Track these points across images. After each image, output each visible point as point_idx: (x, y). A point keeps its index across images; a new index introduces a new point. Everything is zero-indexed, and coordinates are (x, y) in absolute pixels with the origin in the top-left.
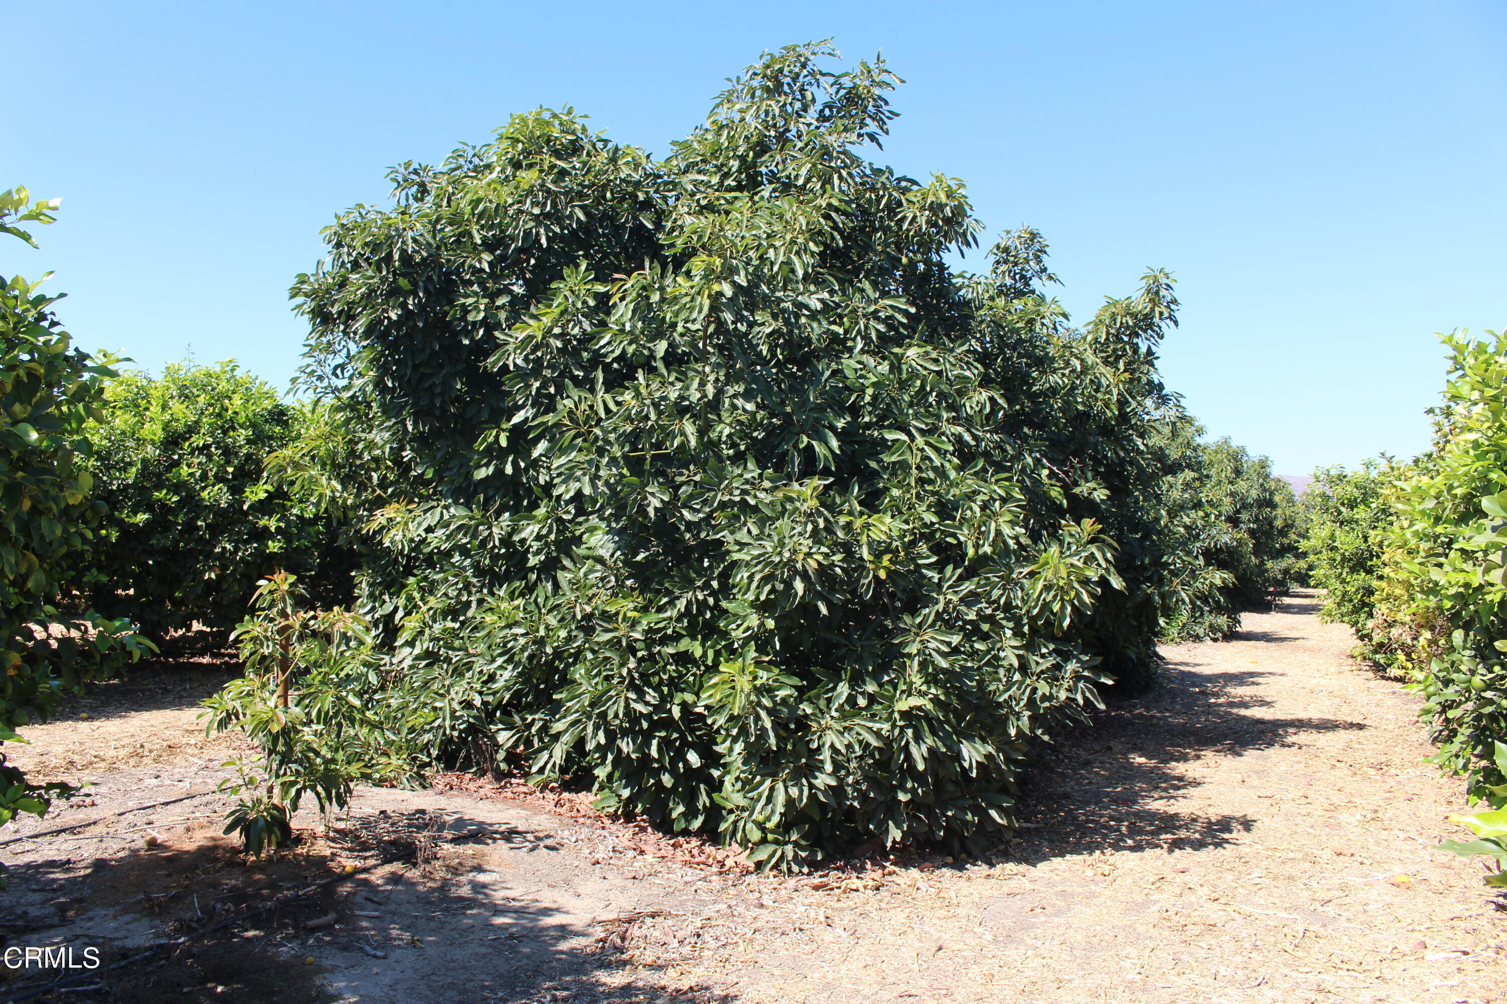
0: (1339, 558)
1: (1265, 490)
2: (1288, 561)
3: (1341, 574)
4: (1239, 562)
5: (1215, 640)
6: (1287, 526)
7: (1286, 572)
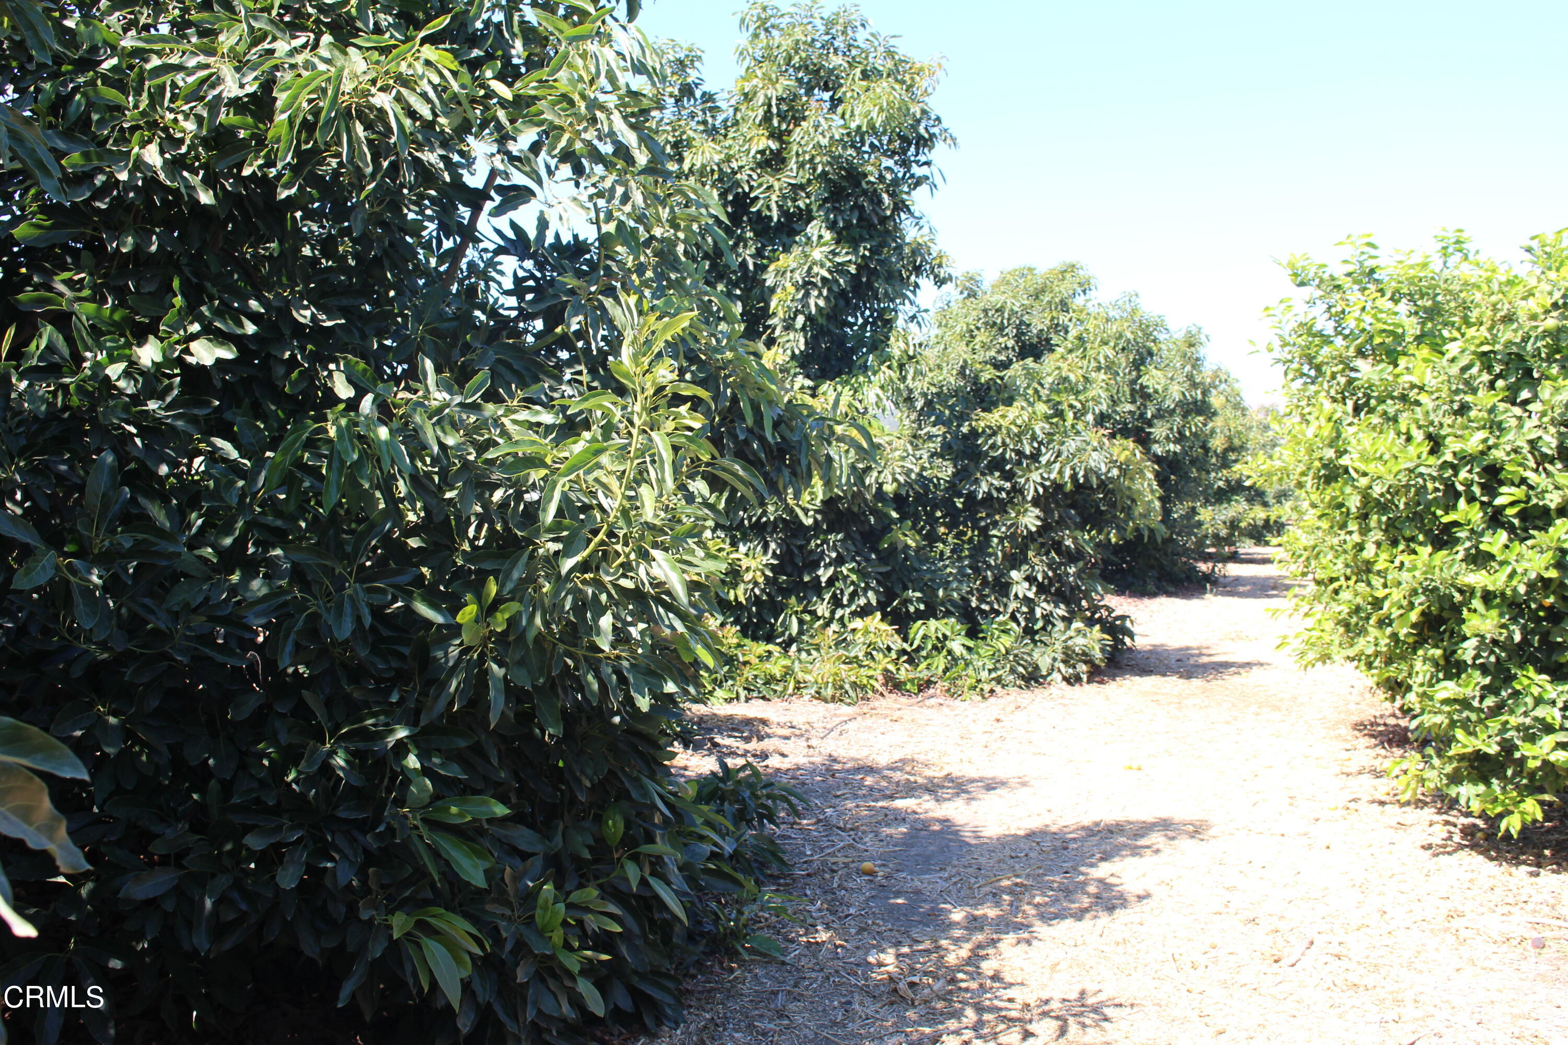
0: (1354, 503)
1: (1194, 385)
2: (1237, 507)
3: (1360, 547)
4: (1128, 510)
5: (1073, 680)
6: (1231, 448)
7: (1233, 525)
